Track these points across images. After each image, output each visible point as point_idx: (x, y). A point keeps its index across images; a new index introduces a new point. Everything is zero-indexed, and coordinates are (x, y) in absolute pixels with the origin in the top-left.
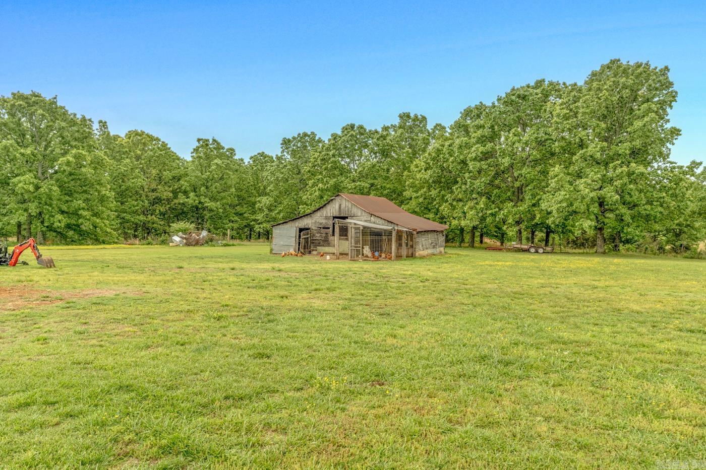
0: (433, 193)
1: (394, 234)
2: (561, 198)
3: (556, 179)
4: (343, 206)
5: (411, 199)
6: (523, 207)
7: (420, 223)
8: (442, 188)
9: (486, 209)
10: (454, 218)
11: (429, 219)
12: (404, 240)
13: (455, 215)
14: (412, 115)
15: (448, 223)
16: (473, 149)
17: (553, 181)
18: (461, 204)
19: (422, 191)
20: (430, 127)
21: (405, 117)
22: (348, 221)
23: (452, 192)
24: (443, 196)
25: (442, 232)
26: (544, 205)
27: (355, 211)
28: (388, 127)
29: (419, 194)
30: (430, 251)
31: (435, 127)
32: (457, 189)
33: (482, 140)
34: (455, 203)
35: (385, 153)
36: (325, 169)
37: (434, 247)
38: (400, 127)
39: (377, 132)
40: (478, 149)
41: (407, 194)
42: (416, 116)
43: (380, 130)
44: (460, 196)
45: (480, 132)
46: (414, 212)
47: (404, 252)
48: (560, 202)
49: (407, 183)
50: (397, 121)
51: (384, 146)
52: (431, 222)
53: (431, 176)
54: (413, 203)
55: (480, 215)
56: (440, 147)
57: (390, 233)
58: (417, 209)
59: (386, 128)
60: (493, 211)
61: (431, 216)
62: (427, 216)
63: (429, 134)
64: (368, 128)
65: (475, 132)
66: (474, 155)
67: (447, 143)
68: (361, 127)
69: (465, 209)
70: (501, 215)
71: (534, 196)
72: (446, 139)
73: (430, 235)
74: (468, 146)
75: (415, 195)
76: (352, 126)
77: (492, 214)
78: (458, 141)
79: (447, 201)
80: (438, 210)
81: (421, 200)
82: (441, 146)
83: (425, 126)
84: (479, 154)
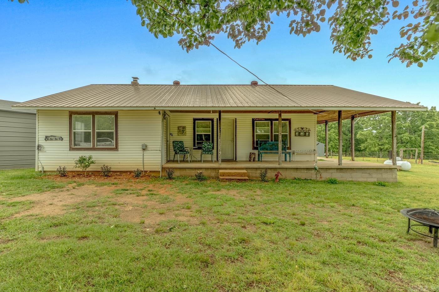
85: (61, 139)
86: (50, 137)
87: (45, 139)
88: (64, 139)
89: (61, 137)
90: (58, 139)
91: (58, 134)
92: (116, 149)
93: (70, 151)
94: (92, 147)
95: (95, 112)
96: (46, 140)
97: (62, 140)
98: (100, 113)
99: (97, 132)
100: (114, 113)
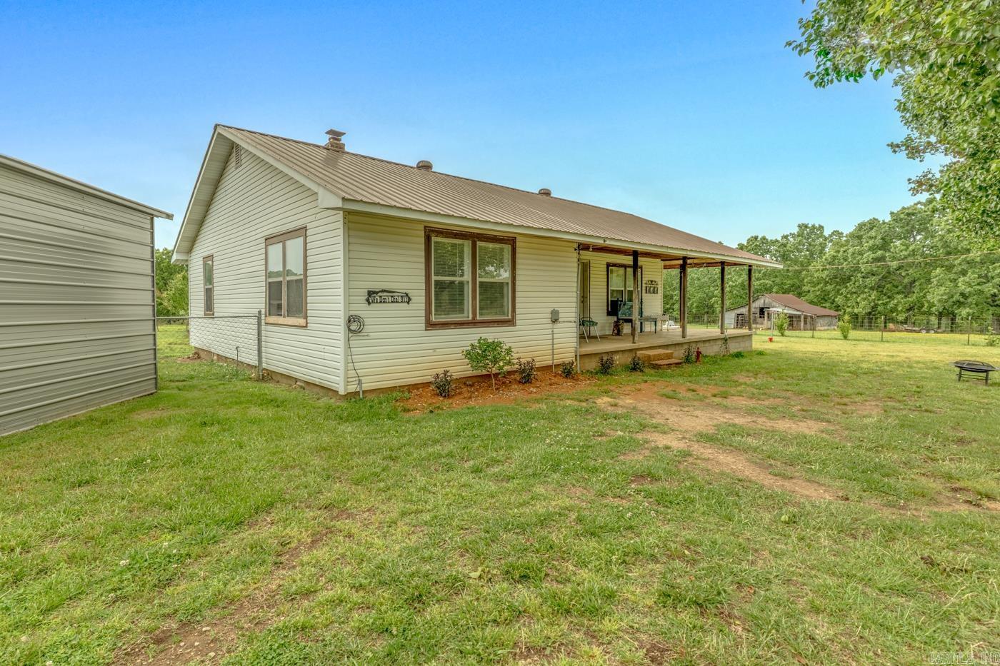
0: (829, 287)
1: (802, 317)
2: (942, 292)
3: (937, 278)
4: (766, 302)
5: (809, 291)
6: (913, 298)
7: (818, 310)
8: (837, 284)
9: (878, 300)
10: (848, 307)
11: (825, 307)
12: (808, 320)
13: (849, 305)
14: (810, 225)
15: (843, 311)
16: (865, 256)
17: (934, 280)
18: (854, 296)
19: (819, 286)
20: (827, 233)
21: (803, 227)
22: (771, 309)
23: (846, 287)
24: (839, 290)
25: (835, 316)
26: (929, 297)
27: (774, 303)
28: (787, 236)
29: (817, 289)
30: (826, 328)
31: (833, 233)
32: (851, 285)
33: (872, 249)
34: (849, 296)
35: (785, 257)
36: (734, 271)
37: (829, 326)
38: (799, 236)
39: (777, 241)
40: (869, 255)
41: (805, 288)
42: (813, 226)
43: (779, 239)
44: (854, 290)
45: (871, 242)
46: (811, 302)
47: (808, 326)
48: (942, 295)
49: (806, 280)
50: (796, 230)
51: (784, 252)
52: (827, 310)
53: (827, 276)
54: (811, 296)
55: (872, 304)
56: (835, 254)
57: (799, 317)
58: (815, 300)
59: (785, 237)
60: (884, 301)
61: (828, 305)
62: (824, 305)
63: (826, 239)
64: (769, 238)
65: (868, 242)
66: (865, 260)
67: (842, 249)
68: (764, 238)
69: (858, 300)
70: (891, 305)
71: (922, 290)
72: (842, 246)
73: (826, 318)
74: (861, 254)
75: (813, 289)
76: (756, 238)
77: (883, 304)
78: (851, 250)
79: (842, 294)
80: (834, 301)
81: (818, 293)
82: (836, 252)
83: (822, 233)
84: (870, 259)
85: (407, 299)
86: (380, 294)
87: (368, 300)
88: (414, 299)
89: (407, 295)
90: (400, 300)
91: (399, 286)
92: (511, 322)
93: (426, 330)
94: (470, 318)
95: (477, 234)
96: (369, 303)
97: (408, 303)
98: (484, 238)
99: (480, 282)
100: (508, 240)
